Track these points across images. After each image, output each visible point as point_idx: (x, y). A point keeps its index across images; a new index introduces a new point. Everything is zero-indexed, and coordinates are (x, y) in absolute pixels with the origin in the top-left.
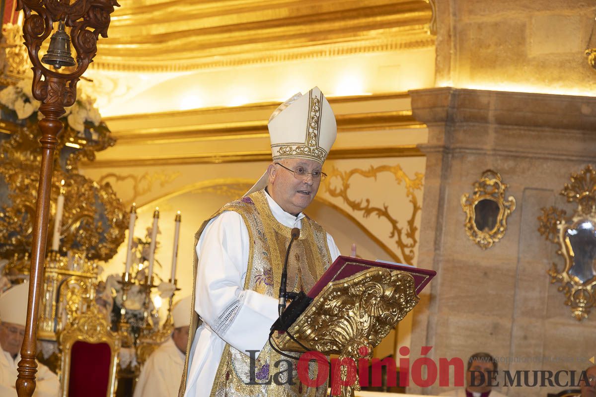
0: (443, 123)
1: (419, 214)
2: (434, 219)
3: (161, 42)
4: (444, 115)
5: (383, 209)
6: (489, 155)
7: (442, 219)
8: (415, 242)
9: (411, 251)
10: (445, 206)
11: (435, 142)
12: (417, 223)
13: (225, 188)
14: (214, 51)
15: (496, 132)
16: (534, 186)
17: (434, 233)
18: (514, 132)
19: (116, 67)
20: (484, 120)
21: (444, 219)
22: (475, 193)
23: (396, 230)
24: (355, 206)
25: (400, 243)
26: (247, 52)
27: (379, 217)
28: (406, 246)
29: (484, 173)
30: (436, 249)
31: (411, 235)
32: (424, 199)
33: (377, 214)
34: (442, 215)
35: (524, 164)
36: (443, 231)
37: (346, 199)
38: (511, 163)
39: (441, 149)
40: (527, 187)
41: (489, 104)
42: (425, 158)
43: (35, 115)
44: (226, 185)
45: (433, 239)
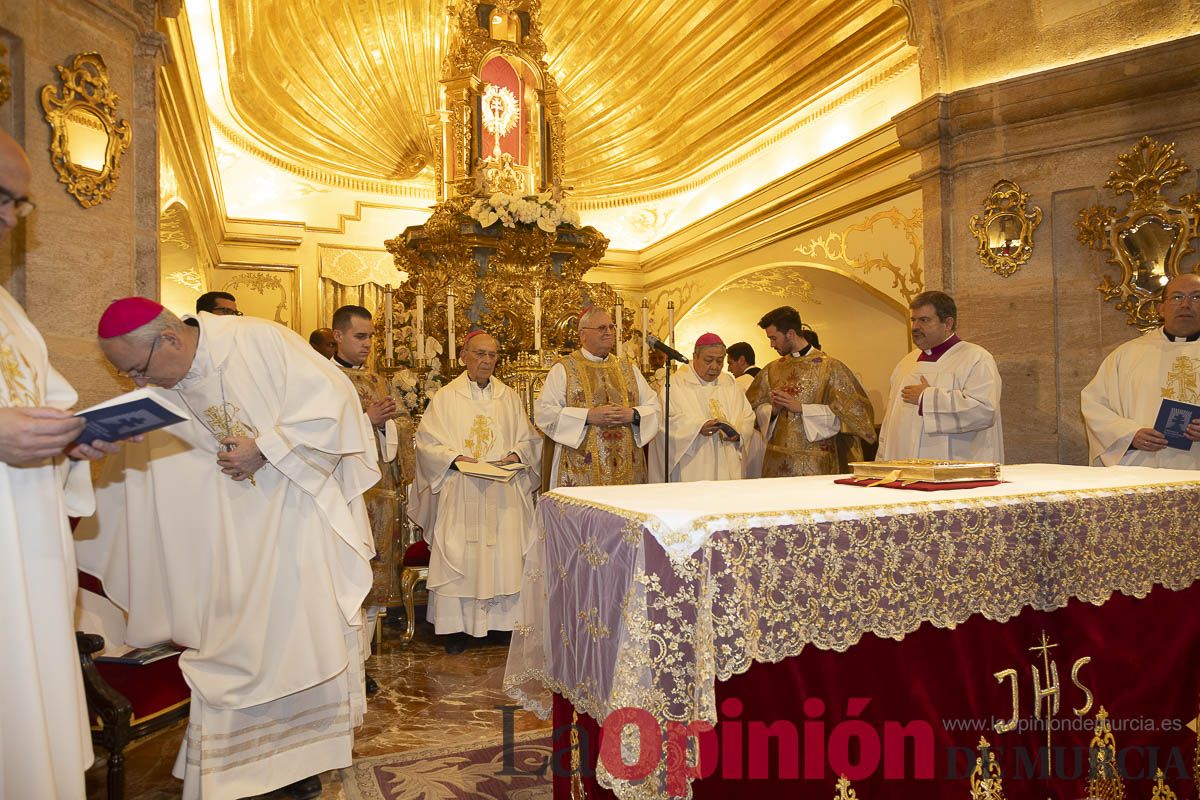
0: (938, 141)
1: (921, 253)
2: (939, 254)
4: (936, 130)
5: (882, 259)
6: (999, 164)
7: (949, 252)
10: (951, 237)
11: (931, 166)
12: (921, 266)
15: (1006, 134)
16: (1065, 188)
17: (940, 271)
18: (1031, 128)
20: (988, 123)
21: (952, 251)
22: (987, 212)
23: (899, 278)
25: (905, 291)
27: (880, 269)
29: (995, 186)
31: (916, 279)
32: (925, 235)
33: (877, 267)
34: (949, 247)
35: (1049, 164)
36: (952, 266)
38: (1031, 167)
39: (937, 172)
40: (1055, 190)
41: (992, 100)
42: (921, 190)
43: (499, 221)
44: (745, 277)
45: (940, 277)
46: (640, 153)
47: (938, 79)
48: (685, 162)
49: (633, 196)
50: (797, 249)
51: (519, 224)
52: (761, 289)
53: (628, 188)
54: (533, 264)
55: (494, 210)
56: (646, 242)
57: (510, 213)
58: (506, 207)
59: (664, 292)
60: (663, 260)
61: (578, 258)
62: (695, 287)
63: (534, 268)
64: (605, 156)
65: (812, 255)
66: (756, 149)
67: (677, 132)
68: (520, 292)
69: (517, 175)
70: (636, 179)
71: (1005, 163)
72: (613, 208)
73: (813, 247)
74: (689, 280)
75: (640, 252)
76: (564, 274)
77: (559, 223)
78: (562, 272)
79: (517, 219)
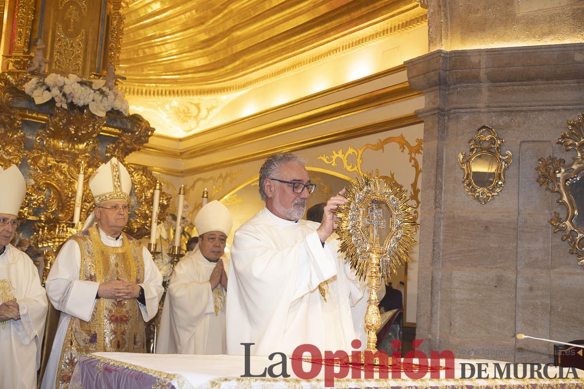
0: (438, 87)
1: (420, 176)
2: (433, 179)
3: (223, 67)
4: (436, 78)
5: (390, 176)
6: (483, 113)
7: (441, 177)
8: (418, 203)
9: (415, 212)
10: (444, 166)
11: (431, 106)
12: (419, 186)
15: (489, 90)
16: (530, 139)
17: (434, 192)
18: (507, 88)
20: (476, 79)
21: (444, 179)
22: (472, 150)
29: (479, 130)
30: (436, 207)
31: (414, 197)
32: (424, 161)
34: (442, 175)
35: (519, 119)
36: (443, 190)
38: (506, 118)
39: (436, 112)
40: (523, 140)
41: (480, 62)
42: (423, 124)
43: (52, 101)
45: (433, 198)
46: (190, 51)
47: (441, 38)
48: (230, 67)
49: (180, 88)
50: (321, 158)
51: (72, 105)
53: (175, 81)
54: (82, 142)
55: (48, 89)
56: (188, 131)
57: (64, 95)
58: (61, 88)
59: (199, 179)
60: (201, 150)
61: (124, 141)
62: (228, 179)
63: (82, 146)
64: (157, 50)
65: (333, 164)
66: (294, 66)
67: (226, 39)
68: (65, 167)
70: (184, 74)
71: (489, 112)
72: (160, 96)
73: (334, 158)
74: (224, 171)
75: (181, 140)
76: (109, 155)
78: (107, 152)
79: (69, 101)
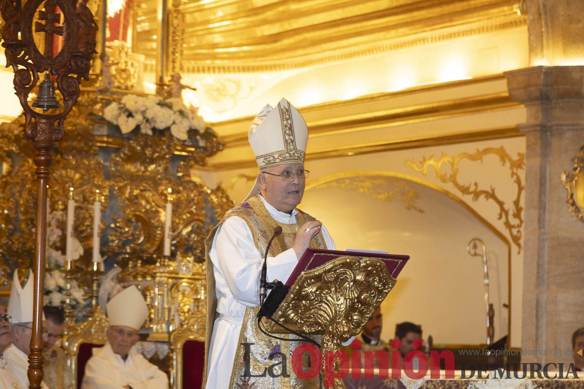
0: (540, 102)
1: (523, 193)
2: (536, 197)
3: (275, 41)
4: (538, 93)
5: (490, 191)
7: (545, 197)
8: (521, 222)
9: (519, 232)
10: (548, 184)
11: (533, 121)
12: (522, 204)
13: (347, 181)
14: (324, 46)
17: (537, 212)
19: (236, 69)
21: (547, 198)
22: (575, 169)
23: (503, 211)
24: (465, 190)
25: (507, 224)
26: (356, 45)
27: (487, 199)
28: (513, 227)
29: (582, 148)
30: (540, 228)
31: (517, 215)
32: (527, 179)
33: (485, 197)
34: (545, 193)
36: (547, 209)
37: (456, 185)
39: (538, 127)
42: (525, 137)
43: (138, 128)
44: (347, 178)
45: (537, 218)
50: (409, 163)
51: (154, 130)
52: (362, 190)
55: (130, 115)
57: (147, 121)
58: (143, 114)
65: (423, 172)
68: (148, 194)
69: (132, 65)
73: (426, 165)
75: (213, 125)
76: (180, 174)
77: (188, 129)
78: (178, 172)
79: (152, 126)
